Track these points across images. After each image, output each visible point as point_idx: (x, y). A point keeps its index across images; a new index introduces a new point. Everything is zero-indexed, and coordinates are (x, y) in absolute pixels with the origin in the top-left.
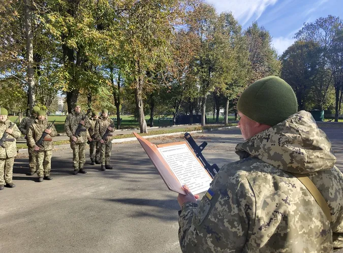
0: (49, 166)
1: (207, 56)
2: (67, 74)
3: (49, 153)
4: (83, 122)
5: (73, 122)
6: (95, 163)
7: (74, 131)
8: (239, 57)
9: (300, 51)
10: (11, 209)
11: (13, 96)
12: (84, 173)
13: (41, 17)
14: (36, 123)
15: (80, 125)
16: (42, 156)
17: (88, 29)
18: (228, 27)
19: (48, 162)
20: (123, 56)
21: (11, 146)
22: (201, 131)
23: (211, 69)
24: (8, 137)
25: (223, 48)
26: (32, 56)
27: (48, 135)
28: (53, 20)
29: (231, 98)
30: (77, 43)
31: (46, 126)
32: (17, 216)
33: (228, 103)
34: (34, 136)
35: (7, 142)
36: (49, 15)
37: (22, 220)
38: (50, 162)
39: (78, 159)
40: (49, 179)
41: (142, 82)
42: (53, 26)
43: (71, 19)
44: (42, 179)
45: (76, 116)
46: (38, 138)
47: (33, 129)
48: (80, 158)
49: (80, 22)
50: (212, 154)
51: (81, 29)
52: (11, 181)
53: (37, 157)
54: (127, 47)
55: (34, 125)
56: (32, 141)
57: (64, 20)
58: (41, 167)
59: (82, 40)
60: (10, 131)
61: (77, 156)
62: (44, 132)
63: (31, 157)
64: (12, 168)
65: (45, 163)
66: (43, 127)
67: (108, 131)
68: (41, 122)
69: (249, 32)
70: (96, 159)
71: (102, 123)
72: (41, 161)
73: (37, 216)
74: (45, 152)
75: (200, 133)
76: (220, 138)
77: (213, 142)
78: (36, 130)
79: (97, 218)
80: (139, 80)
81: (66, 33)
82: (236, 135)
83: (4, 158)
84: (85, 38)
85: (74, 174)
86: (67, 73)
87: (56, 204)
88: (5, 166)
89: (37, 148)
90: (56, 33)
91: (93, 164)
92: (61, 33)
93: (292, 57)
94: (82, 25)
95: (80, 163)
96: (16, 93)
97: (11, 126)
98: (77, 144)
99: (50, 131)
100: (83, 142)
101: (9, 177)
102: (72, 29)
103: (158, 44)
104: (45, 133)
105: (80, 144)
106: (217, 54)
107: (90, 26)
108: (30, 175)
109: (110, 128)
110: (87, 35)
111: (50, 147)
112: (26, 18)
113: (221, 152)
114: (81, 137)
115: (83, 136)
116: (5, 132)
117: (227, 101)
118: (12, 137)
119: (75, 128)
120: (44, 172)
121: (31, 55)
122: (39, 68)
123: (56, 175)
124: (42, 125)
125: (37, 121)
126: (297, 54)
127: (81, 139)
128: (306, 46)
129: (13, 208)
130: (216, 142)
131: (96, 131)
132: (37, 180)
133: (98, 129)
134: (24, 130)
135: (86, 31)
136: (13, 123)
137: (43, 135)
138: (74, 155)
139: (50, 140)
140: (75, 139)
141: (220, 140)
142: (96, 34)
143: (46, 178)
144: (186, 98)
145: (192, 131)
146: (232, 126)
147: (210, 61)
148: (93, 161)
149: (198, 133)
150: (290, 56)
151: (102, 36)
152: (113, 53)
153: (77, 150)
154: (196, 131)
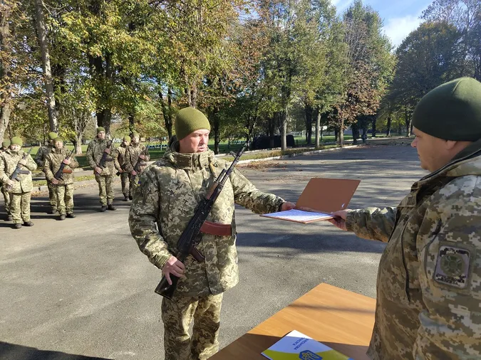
0: (71, 202)
1: (286, 54)
2: (94, 90)
3: (69, 187)
4: (108, 151)
5: (96, 151)
6: (128, 199)
7: (98, 161)
8: (332, 52)
9: (426, 38)
10: (28, 246)
11: (34, 121)
12: (113, 209)
13: (54, 20)
14: (52, 152)
15: (105, 154)
16: (62, 190)
17: (115, 31)
18: (318, 11)
19: (70, 198)
20: (163, 63)
21: (26, 179)
22: (279, 157)
23: (292, 72)
24: (22, 168)
25: (308, 41)
26: (50, 69)
27: (68, 167)
28: (70, 22)
29: (324, 111)
30: (102, 50)
31: (65, 156)
32: (33, 251)
33: (319, 117)
34: (52, 167)
35: (22, 175)
36: (64, 15)
37: (38, 254)
38: (72, 197)
39: (105, 194)
40: (72, 217)
41: (195, 95)
42: (70, 30)
43: (92, 20)
44: (63, 217)
45: (100, 144)
46: (56, 170)
47: (50, 160)
48: (107, 192)
49: (104, 23)
50: (278, 185)
51: (106, 32)
52: (29, 220)
53: (57, 192)
54: (167, 50)
55: (51, 155)
56: (50, 173)
57: (84, 21)
58: (62, 203)
59: (107, 46)
60: (24, 162)
61: (104, 190)
62: (62, 163)
63: (51, 194)
64: (29, 205)
65: (67, 199)
66: (61, 157)
67: (140, 160)
68: (58, 151)
69: (349, 15)
70: (130, 195)
71: (133, 151)
72: (62, 197)
73: (54, 251)
74: (65, 186)
75: (277, 160)
76: (300, 166)
77: (287, 171)
78: (53, 161)
79: (116, 252)
80: (192, 92)
81: (87, 38)
82: (323, 161)
83: (18, 192)
84: (111, 44)
85: (101, 211)
86: (93, 88)
87: (75, 240)
88: (21, 202)
89: (56, 182)
90: (75, 39)
91: (126, 200)
92: (82, 38)
93: (416, 47)
94: (105, 27)
95: (108, 198)
96: (37, 116)
97: (24, 157)
98: (103, 176)
99: (69, 161)
100: (109, 174)
101: (27, 215)
102: (95, 32)
103: (208, 43)
104: (63, 165)
105: (106, 177)
106: (299, 51)
107: (117, 26)
108: (52, 213)
109: (143, 157)
110: (114, 40)
111: (70, 181)
112: (39, 20)
113: (290, 182)
114: (107, 168)
115: (109, 166)
116: (19, 164)
117: (318, 115)
118: (27, 169)
119: (98, 158)
120: (66, 209)
121: (48, 68)
122: (63, 82)
123: (81, 213)
124: (59, 155)
125: (54, 149)
126: (423, 43)
127: (107, 171)
128: (436, 29)
129: (30, 245)
130: (290, 170)
131: (126, 160)
132: (58, 218)
133: (128, 158)
134: (41, 162)
135: (112, 34)
136: (26, 154)
137: (61, 167)
138: (101, 189)
139: (70, 172)
140: (99, 170)
141: (298, 168)
142: (124, 36)
143: (69, 216)
144: (262, 113)
145: (267, 157)
146: (324, 149)
147: (290, 60)
148: (126, 197)
149: (274, 160)
150: (413, 46)
151: (132, 39)
152: (149, 60)
153: (103, 183)
154: (272, 158)
